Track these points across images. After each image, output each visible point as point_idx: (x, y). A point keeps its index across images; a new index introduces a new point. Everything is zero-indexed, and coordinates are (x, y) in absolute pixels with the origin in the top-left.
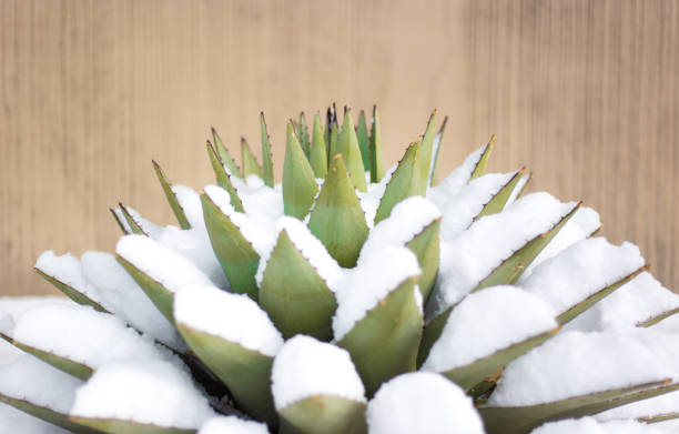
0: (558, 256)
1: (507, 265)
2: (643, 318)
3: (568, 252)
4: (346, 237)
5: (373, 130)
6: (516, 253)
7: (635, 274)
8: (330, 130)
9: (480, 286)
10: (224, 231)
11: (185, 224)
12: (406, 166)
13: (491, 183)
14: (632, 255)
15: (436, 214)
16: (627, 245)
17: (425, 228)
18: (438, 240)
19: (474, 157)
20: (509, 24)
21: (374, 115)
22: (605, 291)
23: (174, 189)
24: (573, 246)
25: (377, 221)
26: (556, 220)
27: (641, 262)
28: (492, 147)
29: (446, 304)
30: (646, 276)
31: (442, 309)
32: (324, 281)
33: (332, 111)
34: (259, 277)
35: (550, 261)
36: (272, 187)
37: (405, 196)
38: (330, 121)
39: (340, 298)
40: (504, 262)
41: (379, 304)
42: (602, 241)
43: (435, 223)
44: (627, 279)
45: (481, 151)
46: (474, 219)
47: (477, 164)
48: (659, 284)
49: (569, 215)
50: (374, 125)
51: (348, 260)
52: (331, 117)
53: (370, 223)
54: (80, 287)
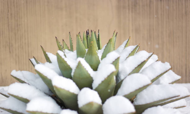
0: (149, 66)
1: (136, 69)
2: (171, 82)
3: (151, 65)
4: (94, 63)
5: (99, 36)
6: (139, 66)
7: (169, 70)
8: (87, 36)
9: (130, 74)
10: (62, 62)
11: (50, 62)
12: (109, 44)
13: (130, 48)
14: (167, 66)
15: (119, 56)
16: (166, 63)
17: (116, 60)
18: (119, 63)
19: (125, 42)
20: (129, 9)
21: (99, 32)
22: (161, 75)
23: (47, 53)
24: (152, 64)
25: (102, 59)
26: (148, 58)
27: (170, 67)
28: (130, 39)
29: (121, 79)
30: (171, 71)
31: (120, 81)
32: (90, 74)
33: (88, 31)
34: (72, 74)
35: (147, 68)
36: (73, 51)
37: (109, 52)
38: (87, 34)
39: (94, 78)
40: (136, 68)
41: (105, 79)
42: (160, 62)
43: (118, 58)
44: (167, 71)
45: (127, 41)
46: (127, 58)
47: (126, 44)
48: (174, 73)
49: (151, 56)
50: (99, 35)
51: (95, 69)
52: (87, 33)
53: (100, 59)
54: (23, 79)
